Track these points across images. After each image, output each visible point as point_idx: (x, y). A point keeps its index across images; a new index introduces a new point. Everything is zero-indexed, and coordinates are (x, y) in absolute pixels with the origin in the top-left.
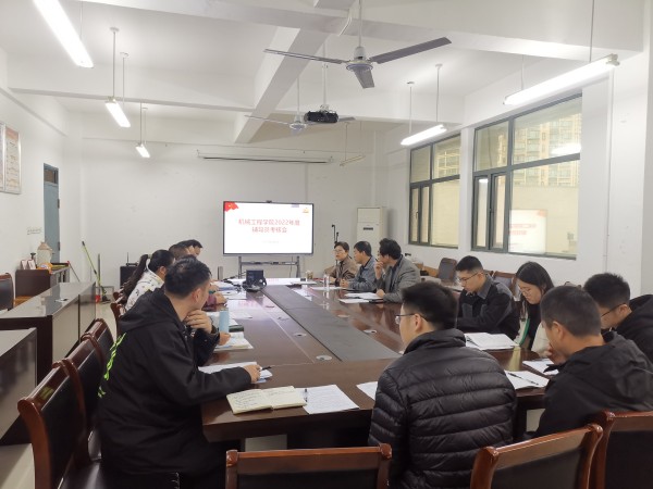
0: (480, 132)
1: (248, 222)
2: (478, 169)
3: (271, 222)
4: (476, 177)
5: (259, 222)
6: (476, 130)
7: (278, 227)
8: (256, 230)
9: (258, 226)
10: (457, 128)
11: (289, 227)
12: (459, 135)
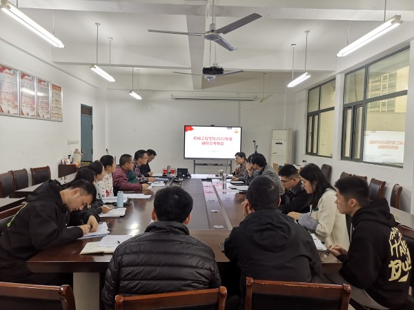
0: (348, 76)
1: (199, 138)
2: (347, 102)
3: (214, 138)
4: (345, 108)
5: (206, 138)
6: (346, 75)
7: (218, 142)
8: (204, 143)
9: (206, 141)
10: (333, 74)
11: (225, 141)
12: (335, 79)
